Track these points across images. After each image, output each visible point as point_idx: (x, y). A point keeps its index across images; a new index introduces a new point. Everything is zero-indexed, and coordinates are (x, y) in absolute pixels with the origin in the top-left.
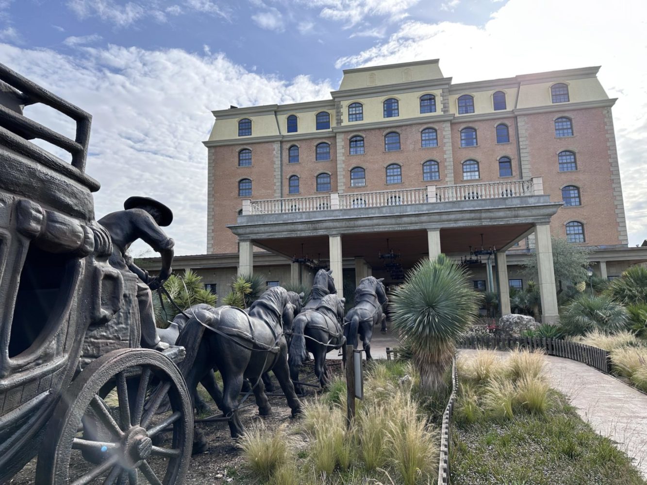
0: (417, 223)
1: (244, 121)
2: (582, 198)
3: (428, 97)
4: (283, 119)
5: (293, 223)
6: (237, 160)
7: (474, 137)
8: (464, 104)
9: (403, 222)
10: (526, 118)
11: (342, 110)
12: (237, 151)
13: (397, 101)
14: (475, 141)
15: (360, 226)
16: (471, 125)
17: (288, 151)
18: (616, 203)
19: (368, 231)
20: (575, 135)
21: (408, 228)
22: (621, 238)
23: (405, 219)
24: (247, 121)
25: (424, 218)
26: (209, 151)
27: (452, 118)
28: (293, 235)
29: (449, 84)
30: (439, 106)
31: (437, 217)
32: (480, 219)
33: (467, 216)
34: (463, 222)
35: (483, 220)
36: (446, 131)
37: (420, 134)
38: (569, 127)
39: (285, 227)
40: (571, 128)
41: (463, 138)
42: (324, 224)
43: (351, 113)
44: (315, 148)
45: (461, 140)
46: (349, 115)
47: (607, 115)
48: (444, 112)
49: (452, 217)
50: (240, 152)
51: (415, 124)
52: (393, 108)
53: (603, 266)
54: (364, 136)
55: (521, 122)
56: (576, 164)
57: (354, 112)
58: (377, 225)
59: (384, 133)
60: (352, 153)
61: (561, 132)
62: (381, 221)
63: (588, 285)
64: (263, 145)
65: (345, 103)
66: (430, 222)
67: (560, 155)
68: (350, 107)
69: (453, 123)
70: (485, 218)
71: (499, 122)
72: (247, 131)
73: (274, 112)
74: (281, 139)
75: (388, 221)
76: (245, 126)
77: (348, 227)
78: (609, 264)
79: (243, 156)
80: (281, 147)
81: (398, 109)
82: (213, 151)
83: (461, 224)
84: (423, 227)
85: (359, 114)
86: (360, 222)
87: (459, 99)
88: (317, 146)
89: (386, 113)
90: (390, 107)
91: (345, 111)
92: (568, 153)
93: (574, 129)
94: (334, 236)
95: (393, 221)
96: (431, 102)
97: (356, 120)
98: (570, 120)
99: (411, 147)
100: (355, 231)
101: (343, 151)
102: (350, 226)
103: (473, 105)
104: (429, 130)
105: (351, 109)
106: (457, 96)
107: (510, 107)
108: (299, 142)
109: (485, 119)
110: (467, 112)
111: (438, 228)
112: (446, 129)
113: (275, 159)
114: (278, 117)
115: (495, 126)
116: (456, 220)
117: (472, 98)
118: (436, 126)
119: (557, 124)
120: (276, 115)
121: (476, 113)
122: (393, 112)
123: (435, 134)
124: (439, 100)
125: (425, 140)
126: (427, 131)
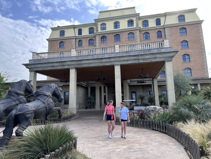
0: (109, 62)
1: (62, 31)
2: (190, 59)
3: (131, 21)
4: (77, 30)
5: (52, 63)
6: (59, 46)
7: (149, 36)
8: (145, 24)
9: (103, 62)
10: (168, 28)
11: (98, 26)
12: (59, 42)
13: (119, 23)
14: (149, 37)
15: (84, 64)
16: (147, 31)
17: (78, 42)
18: (204, 61)
19: (87, 66)
20: (187, 34)
21: (106, 65)
22: (206, 74)
23: (104, 60)
24: (63, 31)
25: (112, 60)
26: (49, 42)
27: (140, 29)
28: (53, 68)
29: (138, 16)
30: (135, 24)
31: (118, 59)
32: (138, 59)
33: (132, 58)
34: (130, 61)
35: (140, 60)
36: (137, 34)
37: (128, 35)
38: (185, 31)
39: (49, 65)
40: (186, 32)
41: (144, 36)
42: (67, 63)
43: (101, 27)
44: (88, 41)
45: (144, 37)
46: (101, 28)
47: (200, 27)
48: (137, 26)
49: (125, 59)
50: (60, 43)
51: (126, 31)
52: (118, 25)
53: (199, 86)
54: (106, 36)
55: (166, 30)
56: (188, 46)
57: (103, 27)
58: (91, 63)
59: (114, 35)
60: (102, 43)
61: (182, 33)
62: (93, 61)
63: (192, 92)
64: (69, 40)
65: (99, 24)
66: (115, 62)
67: (182, 42)
68: (101, 25)
69: (140, 31)
70: (141, 59)
71: (158, 30)
72: (63, 35)
73: (73, 28)
74: (75, 37)
75: (96, 61)
76: (62, 33)
77: (78, 64)
78: (201, 84)
79: (61, 44)
80: (76, 41)
81: (119, 26)
82: (50, 42)
83: (130, 62)
84: (112, 64)
85: (105, 27)
86: (83, 62)
87: (143, 22)
88: (89, 40)
89: (115, 27)
90: (116, 25)
91: (99, 26)
92: (185, 42)
93: (187, 32)
94: (72, 68)
95: (98, 61)
96: (132, 23)
97: (104, 30)
98: (185, 29)
99: (124, 40)
100: (82, 66)
101: (98, 42)
102: (79, 64)
103: (148, 24)
104: (131, 33)
105: (101, 26)
106: (142, 21)
107: (162, 24)
108: (82, 39)
109: (153, 29)
110: (146, 27)
111: (119, 64)
112: (138, 33)
113: (73, 45)
114: (75, 29)
115: (157, 32)
116: (127, 60)
117: (148, 21)
118: (133, 32)
119: (180, 31)
120: (74, 29)
121: (149, 27)
122: (118, 27)
123: (133, 35)
124: (135, 22)
125: (130, 37)
126: (130, 34)
